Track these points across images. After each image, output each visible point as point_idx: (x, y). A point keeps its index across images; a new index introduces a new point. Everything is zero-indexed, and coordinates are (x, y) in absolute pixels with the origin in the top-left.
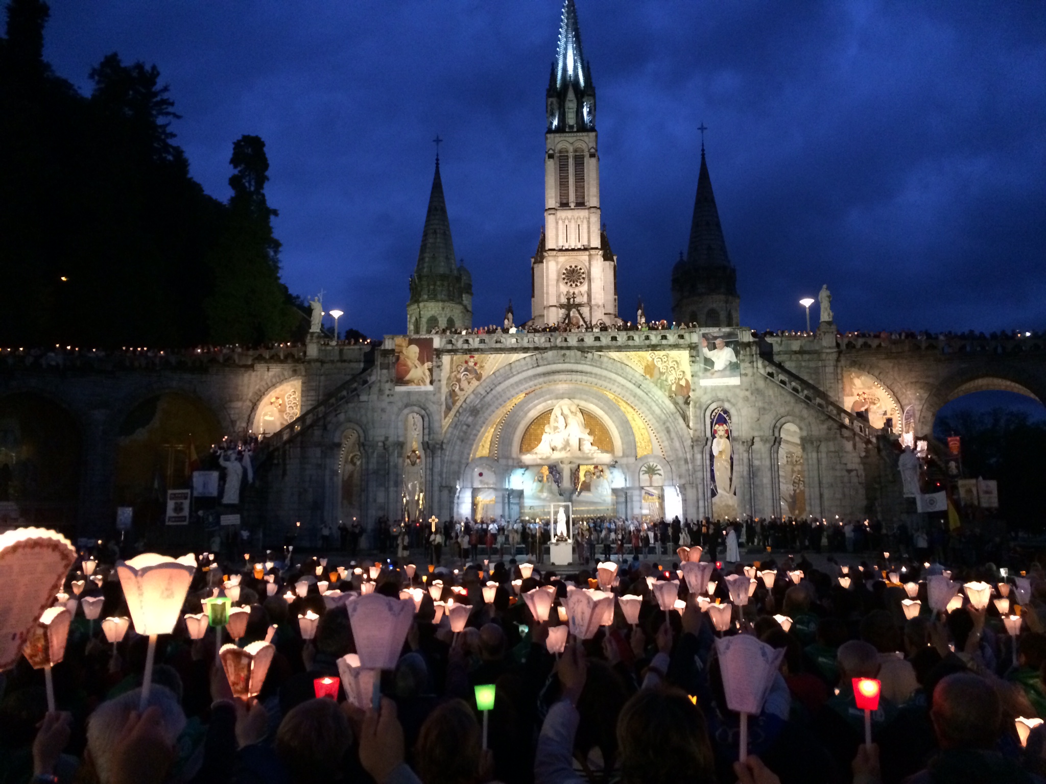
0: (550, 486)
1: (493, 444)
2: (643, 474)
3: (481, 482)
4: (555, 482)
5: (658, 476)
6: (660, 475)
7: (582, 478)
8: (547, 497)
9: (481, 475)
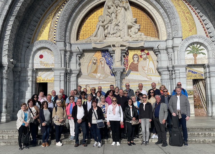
0: (104, 67)
1: (52, 30)
2: (188, 53)
3: (41, 63)
4: (108, 64)
5: (201, 54)
6: (203, 54)
7: (130, 60)
8: (100, 77)
9: (41, 57)
